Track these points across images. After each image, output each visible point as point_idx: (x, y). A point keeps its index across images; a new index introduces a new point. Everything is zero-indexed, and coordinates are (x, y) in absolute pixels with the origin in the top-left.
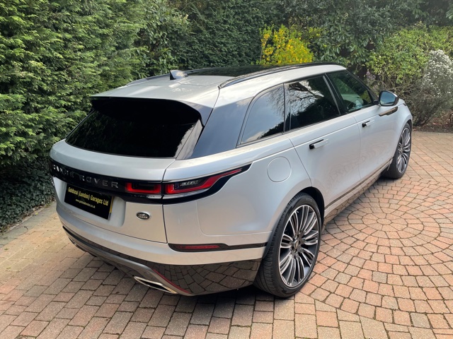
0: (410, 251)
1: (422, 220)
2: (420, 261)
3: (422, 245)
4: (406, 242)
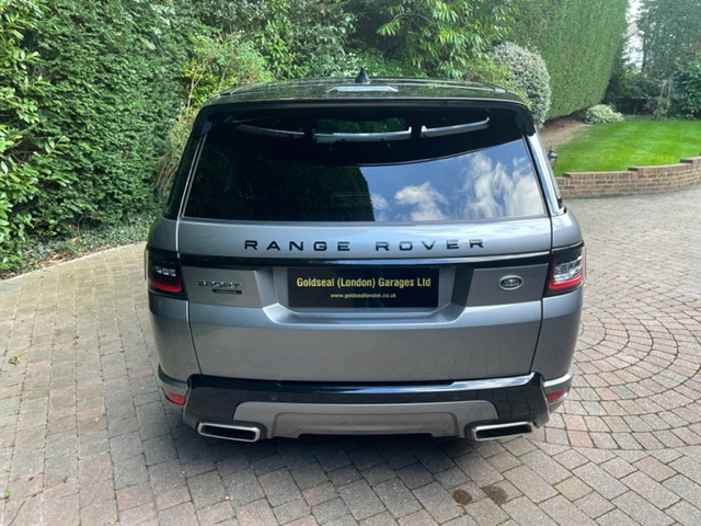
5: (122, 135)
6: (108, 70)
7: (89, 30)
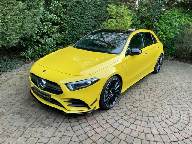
0: (151, 125)
1: (163, 107)
2: (155, 131)
3: (158, 122)
4: (151, 119)
5: (85, 31)
6: (84, 14)
7: (80, 4)
